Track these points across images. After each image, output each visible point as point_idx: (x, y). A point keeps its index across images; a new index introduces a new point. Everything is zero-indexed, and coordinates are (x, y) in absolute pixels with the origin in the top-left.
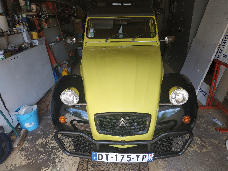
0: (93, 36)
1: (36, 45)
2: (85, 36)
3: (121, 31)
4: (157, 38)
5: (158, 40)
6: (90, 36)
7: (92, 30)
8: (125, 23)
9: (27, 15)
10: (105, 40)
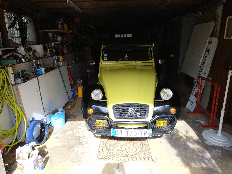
0: (106, 59)
1: (61, 66)
2: (101, 59)
3: (126, 56)
4: (153, 61)
5: (154, 62)
6: (105, 59)
7: (106, 55)
8: (130, 50)
9: (55, 44)
10: (115, 62)
